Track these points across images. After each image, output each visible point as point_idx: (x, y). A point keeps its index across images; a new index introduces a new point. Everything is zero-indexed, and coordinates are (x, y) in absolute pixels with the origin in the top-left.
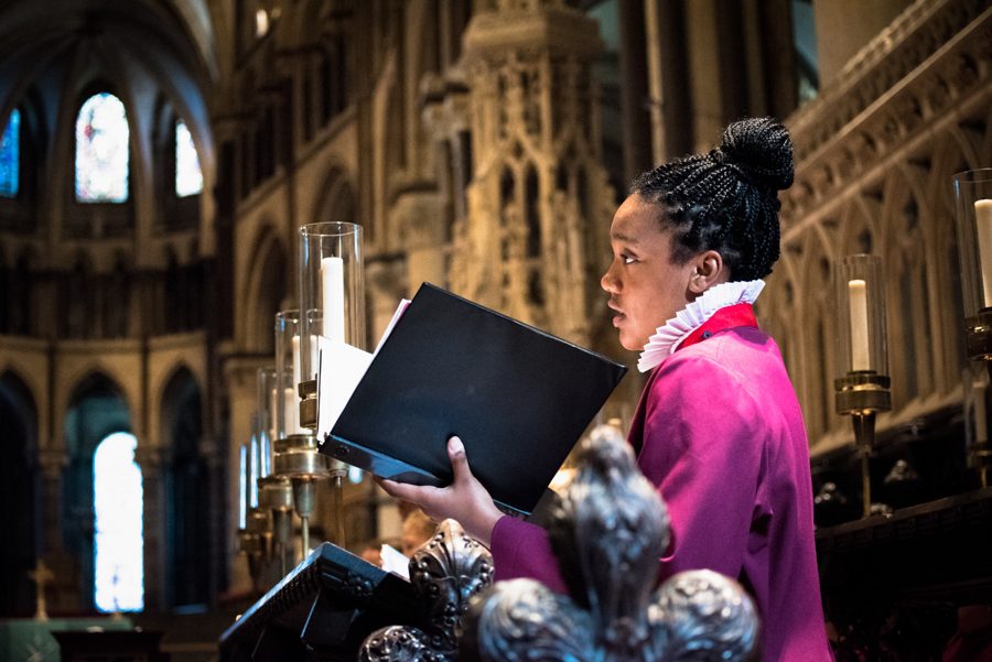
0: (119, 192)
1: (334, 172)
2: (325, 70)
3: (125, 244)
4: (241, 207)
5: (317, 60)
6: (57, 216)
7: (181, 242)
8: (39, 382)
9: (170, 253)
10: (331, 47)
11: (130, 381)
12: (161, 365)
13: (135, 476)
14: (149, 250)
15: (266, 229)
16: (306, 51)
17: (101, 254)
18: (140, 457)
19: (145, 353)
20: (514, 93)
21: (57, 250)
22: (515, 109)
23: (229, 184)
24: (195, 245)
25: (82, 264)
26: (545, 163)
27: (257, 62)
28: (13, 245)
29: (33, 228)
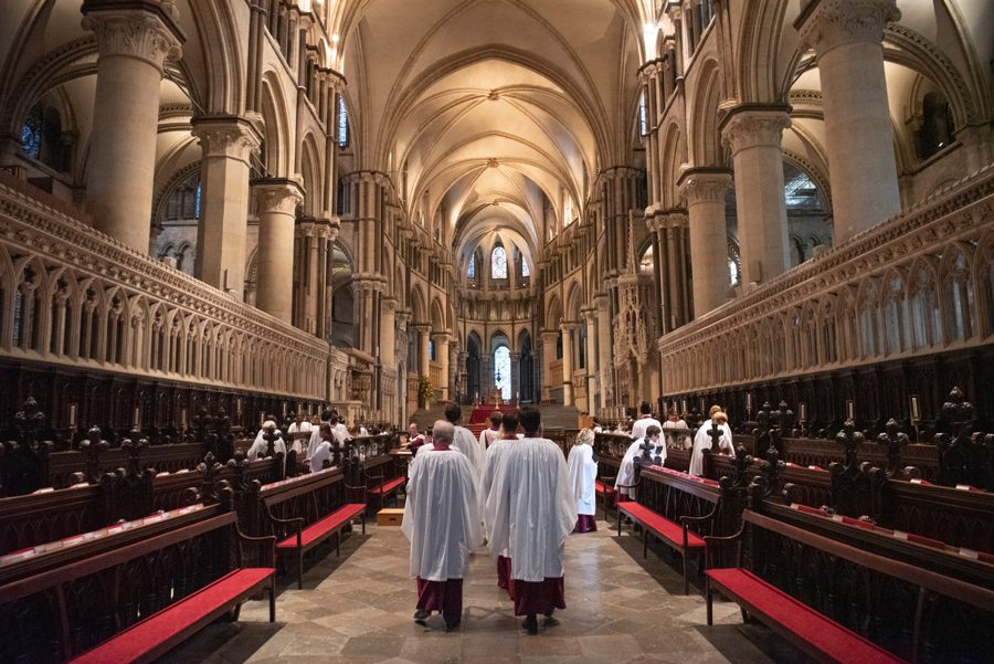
0: (505, 276)
1: (574, 283)
2: (571, 252)
3: (507, 292)
4: (546, 289)
5: (569, 249)
6: (486, 283)
7: (524, 292)
8: (482, 334)
9: (521, 294)
10: (574, 247)
11: (509, 334)
12: (518, 328)
13: (508, 361)
14: (514, 294)
15: (554, 296)
16: (565, 246)
17: (500, 295)
18: (511, 355)
19: (513, 324)
20: (630, 294)
21: (487, 294)
22: (630, 298)
23: (542, 281)
24: (528, 293)
25: (494, 299)
26: (637, 311)
27: (551, 247)
28: (474, 292)
29: (479, 287)
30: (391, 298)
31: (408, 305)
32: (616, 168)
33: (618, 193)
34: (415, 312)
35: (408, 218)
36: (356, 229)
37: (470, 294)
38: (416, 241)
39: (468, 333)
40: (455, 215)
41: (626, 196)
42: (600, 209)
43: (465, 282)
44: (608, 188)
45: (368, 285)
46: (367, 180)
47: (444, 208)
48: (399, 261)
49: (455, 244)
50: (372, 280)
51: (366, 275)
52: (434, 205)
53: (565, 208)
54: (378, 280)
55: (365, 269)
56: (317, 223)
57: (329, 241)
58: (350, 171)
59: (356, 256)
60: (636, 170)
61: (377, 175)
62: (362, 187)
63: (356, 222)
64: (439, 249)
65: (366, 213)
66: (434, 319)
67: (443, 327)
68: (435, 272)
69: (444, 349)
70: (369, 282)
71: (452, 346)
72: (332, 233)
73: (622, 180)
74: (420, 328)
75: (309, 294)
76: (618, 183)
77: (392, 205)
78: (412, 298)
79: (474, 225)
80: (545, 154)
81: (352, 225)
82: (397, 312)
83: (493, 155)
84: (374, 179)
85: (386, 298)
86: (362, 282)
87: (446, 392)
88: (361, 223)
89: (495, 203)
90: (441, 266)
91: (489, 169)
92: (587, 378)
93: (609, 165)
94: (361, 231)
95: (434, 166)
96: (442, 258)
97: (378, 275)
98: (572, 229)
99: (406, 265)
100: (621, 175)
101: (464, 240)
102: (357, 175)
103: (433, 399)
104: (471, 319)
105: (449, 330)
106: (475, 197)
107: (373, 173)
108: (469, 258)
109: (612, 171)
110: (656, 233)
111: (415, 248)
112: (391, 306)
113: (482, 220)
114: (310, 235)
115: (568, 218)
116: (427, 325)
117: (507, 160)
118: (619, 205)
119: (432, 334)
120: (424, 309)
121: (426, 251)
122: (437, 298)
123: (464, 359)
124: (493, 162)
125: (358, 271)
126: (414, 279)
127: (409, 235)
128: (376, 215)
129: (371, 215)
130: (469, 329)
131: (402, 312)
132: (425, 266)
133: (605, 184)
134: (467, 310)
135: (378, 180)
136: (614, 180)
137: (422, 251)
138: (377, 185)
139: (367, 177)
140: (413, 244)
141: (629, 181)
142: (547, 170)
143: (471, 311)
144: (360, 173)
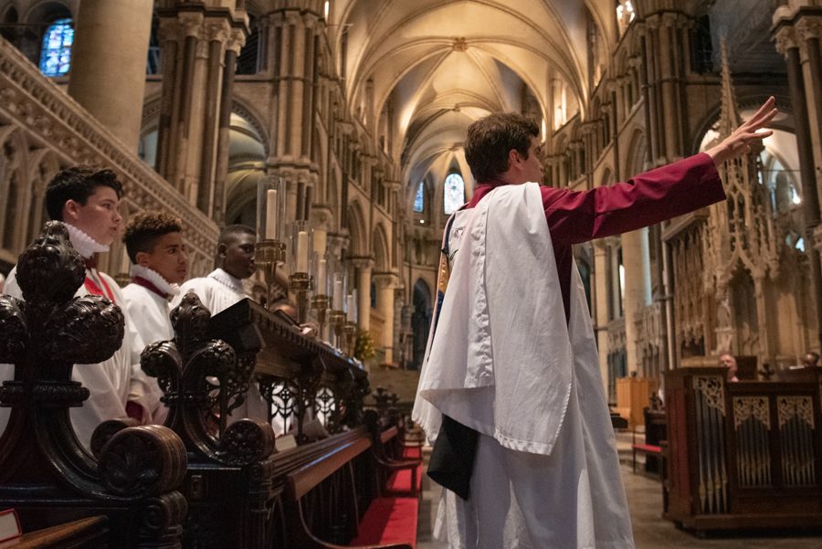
6: (437, 218)
21: (439, 233)
28: (422, 231)
29: (428, 223)
30: (321, 206)
31: (343, 226)
32: (660, 13)
33: (664, 50)
34: (352, 236)
35: (346, 108)
36: (276, 92)
37: (417, 231)
38: (356, 142)
39: (414, 282)
40: (405, 119)
41: (675, 53)
42: (622, 87)
43: (410, 216)
44: (648, 43)
45: (290, 174)
46: (294, 21)
47: (392, 108)
48: (334, 160)
49: (404, 158)
50: (297, 167)
51: (288, 158)
52: (379, 101)
53: (556, 105)
54: (306, 167)
55: (287, 151)
56: (208, 14)
57: (228, 53)
58: (267, 9)
59: (273, 131)
60: (689, 17)
61: (309, 15)
62: (285, 33)
63: (275, 82)
64: (384, 161)
65: (291, 70)
66: (376, 250)
67: (388, 266)
68: (379, 192)
69: (388, 296)
70: (291, 169)
71: (398, 293)
72: (235, 37)
73: (670, 29)
74: (358, 263)
75: (187, 135)
76: (664, 35)
77: (327, 77)
78: (349, 217)
79: (426, 139)
80: (534, 27)
81: (268, 87)
82: (329, 234)
83: (461, 34)
84: (305, 21)
85: (315, 206)
86: (282, 169)
87: (389, 353)
88: (283, 83)
89: (456, 109)
90: (386, 185)
91: (455, 54)
92: (596, 331)
93: (649, 9)
94: (283, 96)
95: (384, 39)
96: (387, 174)
97: (307, 161)
98: (568, 131)
99: (342, 169)
100: (668, 24)
101: (414, 157)
102: (279, 15)
103: (374, 361)
104: (419, 263)
105: (395, 270)
106: (430, 97)
107: (303, 13)
108: (417, 186)
109: (655, 17)
110: (795, 51)
111: (355, 152)
112: (322, 219)
113: (438, 132)
114: (195, 33)
115: (560, 117)
116: (369, 258)
117: (480, 39)
118: (666, 65)
119: (373, 273)
120: (364, 235)
121: (369, 160)
122: (381, 225)
123: (409, 315)
124: (460, 44)
125: (275, 154)
126: (352, 193)
127: (347, 129)
128: (306, 73)
129: (298, 72)
130: (416, 274)
131: (336, 235)
132: (366, 177)
133: (643, 38)
134: (413, 252)
135: (310, 24)
136: (657, 30)
137: (363, 158)
138: (308, 31)
139: (294, 18)
140: (351, 146)
141: (679, 32)
142: (535, 51)
143: (418, 253)
144: (283, 11)
